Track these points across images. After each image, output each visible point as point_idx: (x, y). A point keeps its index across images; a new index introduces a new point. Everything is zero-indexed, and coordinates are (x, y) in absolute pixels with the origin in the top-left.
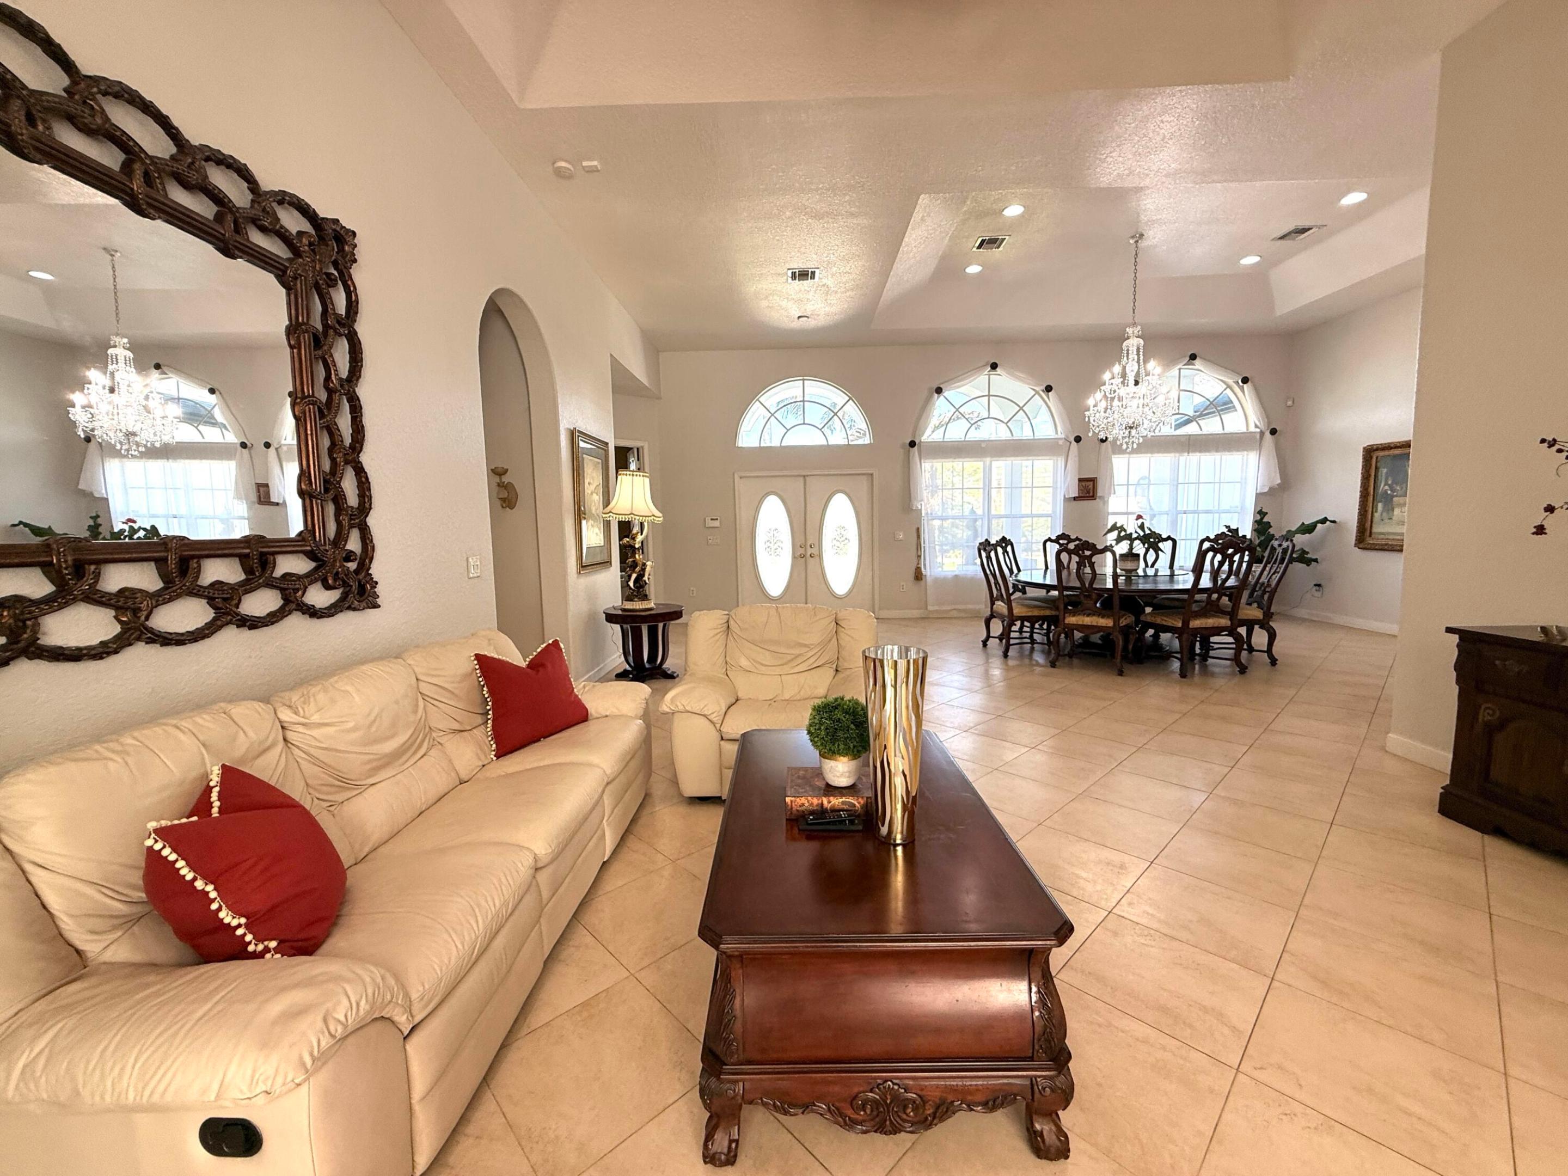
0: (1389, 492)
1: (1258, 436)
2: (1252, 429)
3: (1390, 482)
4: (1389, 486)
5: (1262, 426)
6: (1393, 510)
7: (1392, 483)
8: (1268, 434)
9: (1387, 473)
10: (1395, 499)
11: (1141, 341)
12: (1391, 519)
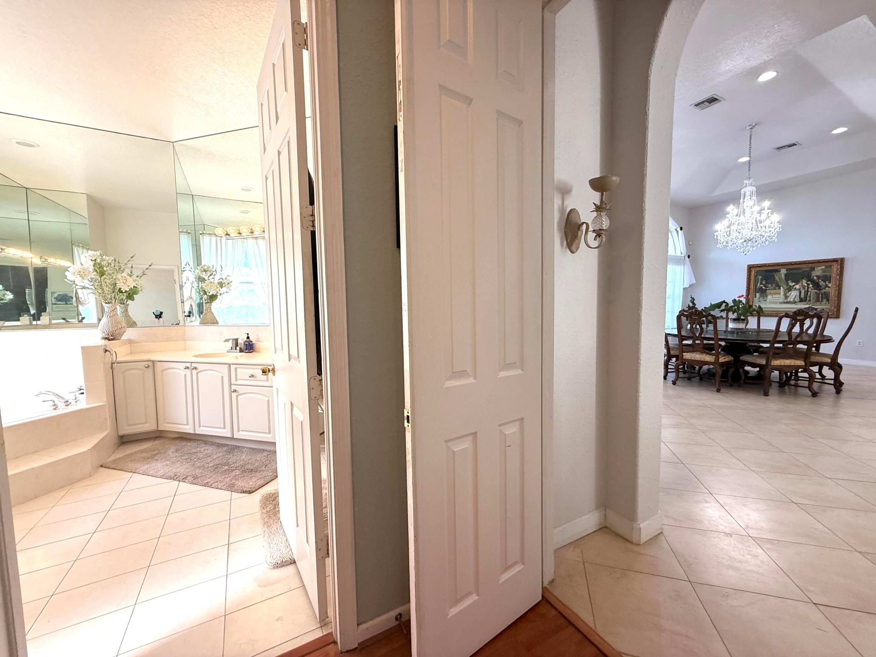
0: (764, 288)
1: (683, 258)
2: (679, 254)
3: (764, 283)
4: (763, 285)
5: (684, 252)
6: (767, 296)
7: (766, 283)
8: (687, 257)
9: (761, 279)
10: (767, 291)
11: (755, 188)
12: (765, 301)
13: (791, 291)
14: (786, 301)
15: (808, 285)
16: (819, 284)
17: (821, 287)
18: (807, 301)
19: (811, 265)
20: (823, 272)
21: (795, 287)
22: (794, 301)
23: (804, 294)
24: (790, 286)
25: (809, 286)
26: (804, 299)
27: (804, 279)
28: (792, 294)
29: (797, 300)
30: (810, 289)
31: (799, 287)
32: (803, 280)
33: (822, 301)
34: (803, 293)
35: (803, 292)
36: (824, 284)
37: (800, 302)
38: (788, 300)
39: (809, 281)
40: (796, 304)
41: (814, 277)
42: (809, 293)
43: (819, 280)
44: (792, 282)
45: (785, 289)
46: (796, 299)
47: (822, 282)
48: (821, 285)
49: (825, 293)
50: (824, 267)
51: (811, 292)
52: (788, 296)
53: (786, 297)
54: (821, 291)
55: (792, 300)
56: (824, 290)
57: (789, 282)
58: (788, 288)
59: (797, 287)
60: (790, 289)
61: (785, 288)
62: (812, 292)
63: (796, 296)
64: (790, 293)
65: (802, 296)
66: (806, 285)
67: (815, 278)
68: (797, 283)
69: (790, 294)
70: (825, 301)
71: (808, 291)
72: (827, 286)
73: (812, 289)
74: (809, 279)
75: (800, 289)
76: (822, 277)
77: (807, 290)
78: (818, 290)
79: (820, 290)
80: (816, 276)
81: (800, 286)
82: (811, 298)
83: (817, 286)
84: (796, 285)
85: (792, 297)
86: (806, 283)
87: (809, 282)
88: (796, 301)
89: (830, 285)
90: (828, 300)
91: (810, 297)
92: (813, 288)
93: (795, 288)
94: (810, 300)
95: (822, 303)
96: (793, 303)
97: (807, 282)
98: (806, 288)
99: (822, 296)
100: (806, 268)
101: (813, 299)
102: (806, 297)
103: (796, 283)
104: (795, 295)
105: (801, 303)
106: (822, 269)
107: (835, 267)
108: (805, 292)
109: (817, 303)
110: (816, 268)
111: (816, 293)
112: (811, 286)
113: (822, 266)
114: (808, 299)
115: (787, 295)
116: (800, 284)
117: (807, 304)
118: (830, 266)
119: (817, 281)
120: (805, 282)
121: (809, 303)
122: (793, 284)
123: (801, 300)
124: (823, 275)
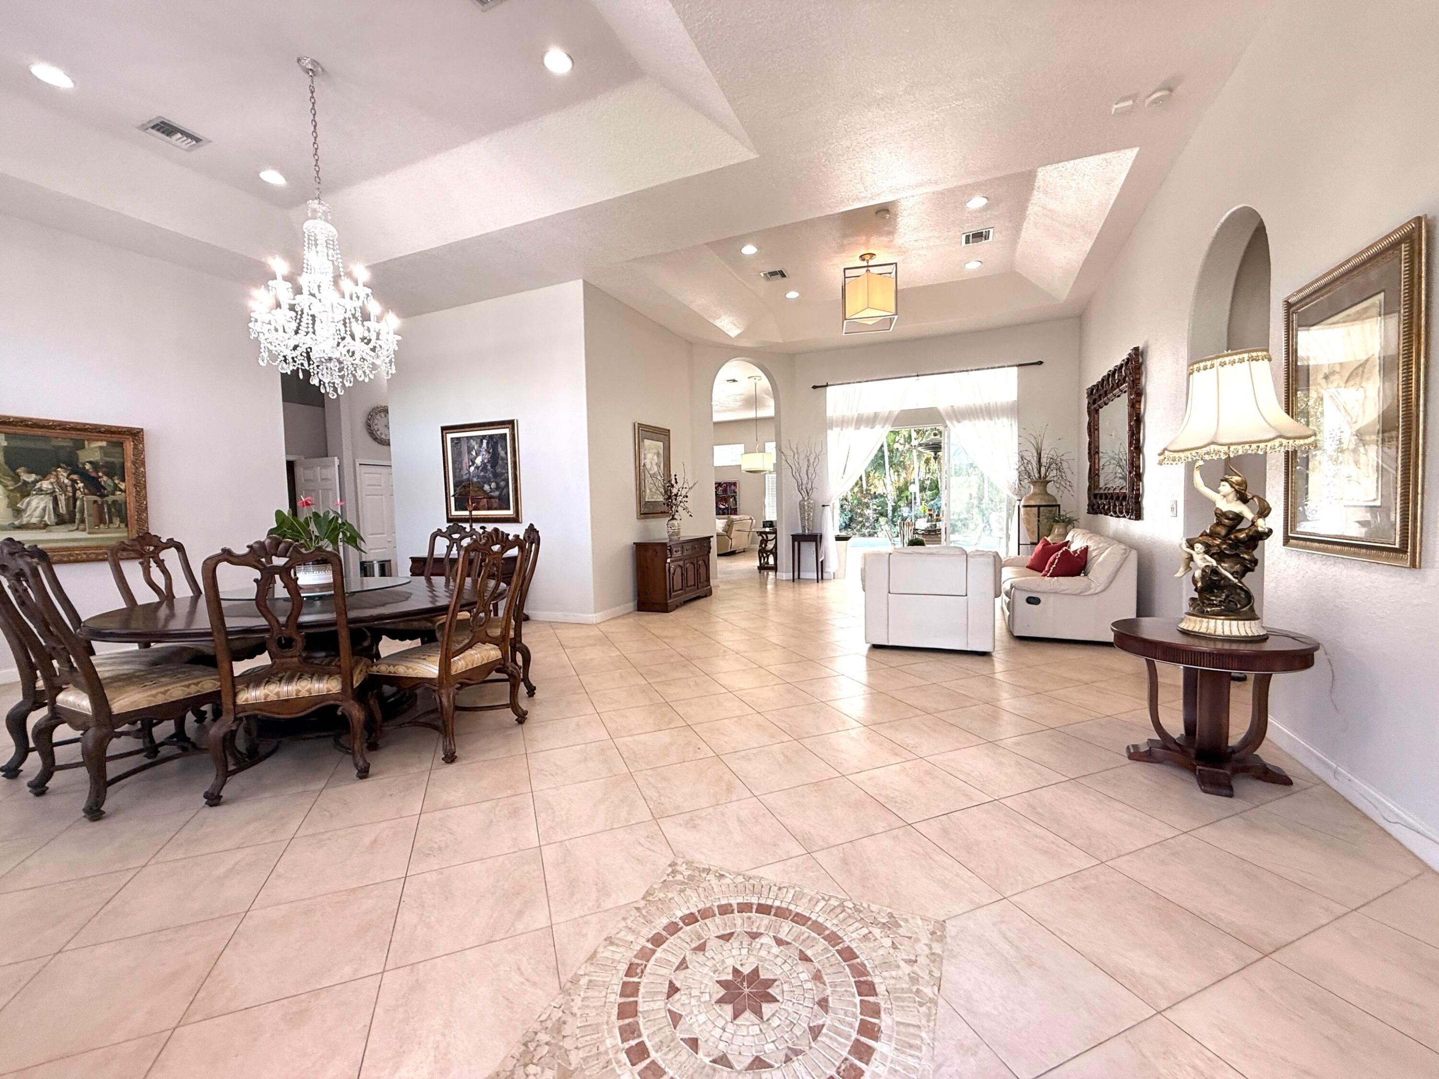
13: (28, 495)
14: (17, 523)
15: (74, 482)
16: (100, 483)
17: (105, 489)
18: (77, 521)
19: (74, 435)
20: (106, 456)
21: (38, 485)
22: (41, 521)
23: (67, 505)
24: (25, 483)
25: (77, 486)
26: (67, 517)
27: (61, 468)
28: (34, 503)
29: (49, 518)
30: (78, 494)
31: (50, 487)
32: (59, 469)
33: (111, 522)
34: (64, 502)
35: (62, 499)
36: (110, 482)
37: (57, 524)
38: (25, 521)
39: (74, 473)
40: (50, 531)
41: (84, 464)
42: (78, 503)
43: (97, 472)
44: (30, 472)
45: (11, 491)
46: (46, 518)
47: (105, 478)
48: (103, 483)
49: (114, 502)
50: (104, 444)
51: (82, 499)
52: (25, 510)
53: (18, 512)
54: (105, 499)
55: (34, 520)
56: (110, 499)
57: (18, 471)
58: (19, 487)
59: (46, 485)
60: (25, 490)
61: (11, 488)
62: (86, 500)
63: (44, 510)
64: (27, 500)
65: (63, 509)
66: (66, 481)
67: (88, 466)
68: (44, 476)
69: (28, 504)
70: (117, 521)
71: (75, 500)
72: (116, 488)
73: (85, 494)
74: (74, 468)
75: (54, 492)
76: (103, 466)
77: (71, 494)
78: (98, 496)
79: (102, 496)
80: (90, 462)
81: (52, 483)
82: (86, 515)
83: (94, 485)
84: (40, 480)
85: (35, 510)
86: (67, 478)
87: (75, 477)
88: (49, 523)
89: (122, 486)
90: (124, 520)
91: (82, 512)
92: (86, 491)
93: (40, 490)
94: (82, 521)
95: (111, 526)
96: (40, 528)
97: (69, 475)
98: (69, 489)
99: (109, 509)
100: (62, 442)
101: (89, 515)
102: (72, 514)
103: (38, 477)
104: (42, 505)
105: (63, 526)
106: (101, 448)
107: (129, 446)
108: (67, 500)
109: (102, 526)
110: (86, 443)
111: (95, 502)
112: (81, 485)
113: (102, 441)
114: (78, 516)
115: (18, 505)
116: (52, 480)
117: (77, 529)
118: (121, 444)
119: (93, 474)
120: (65, 474)
121: (81, 527)
122: (33, 477)
123: (61, 521)
124: (107, 462)
